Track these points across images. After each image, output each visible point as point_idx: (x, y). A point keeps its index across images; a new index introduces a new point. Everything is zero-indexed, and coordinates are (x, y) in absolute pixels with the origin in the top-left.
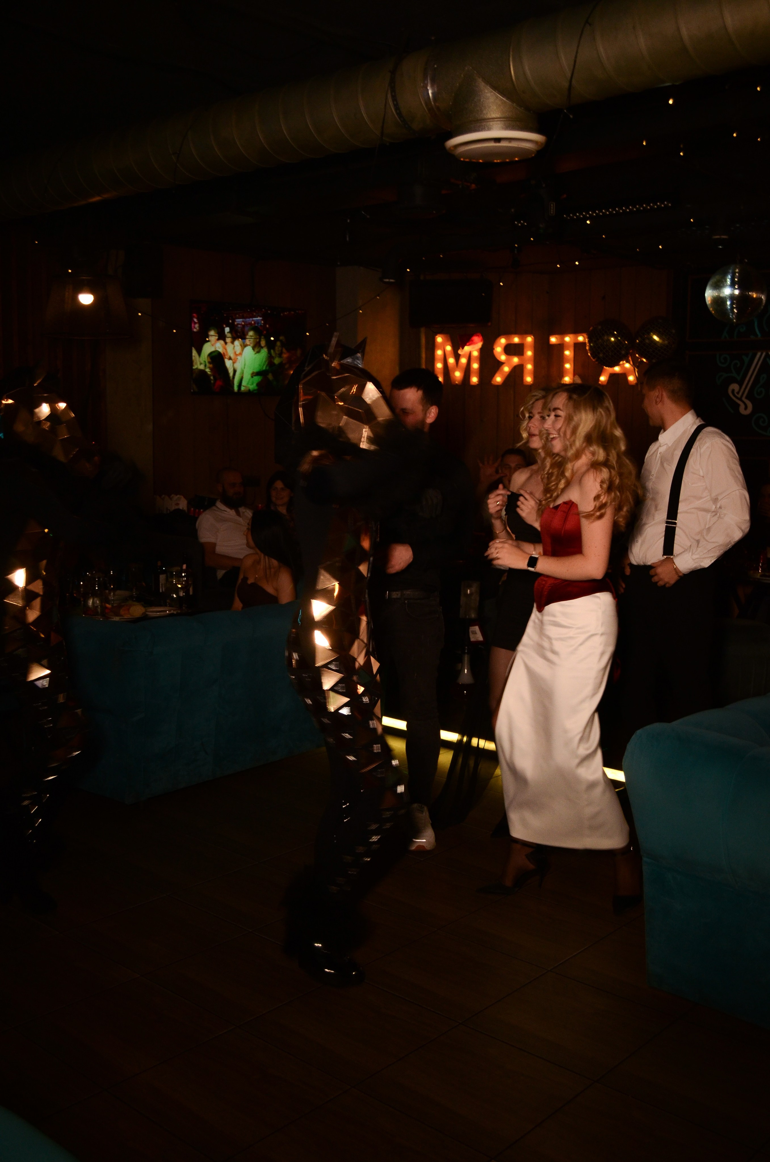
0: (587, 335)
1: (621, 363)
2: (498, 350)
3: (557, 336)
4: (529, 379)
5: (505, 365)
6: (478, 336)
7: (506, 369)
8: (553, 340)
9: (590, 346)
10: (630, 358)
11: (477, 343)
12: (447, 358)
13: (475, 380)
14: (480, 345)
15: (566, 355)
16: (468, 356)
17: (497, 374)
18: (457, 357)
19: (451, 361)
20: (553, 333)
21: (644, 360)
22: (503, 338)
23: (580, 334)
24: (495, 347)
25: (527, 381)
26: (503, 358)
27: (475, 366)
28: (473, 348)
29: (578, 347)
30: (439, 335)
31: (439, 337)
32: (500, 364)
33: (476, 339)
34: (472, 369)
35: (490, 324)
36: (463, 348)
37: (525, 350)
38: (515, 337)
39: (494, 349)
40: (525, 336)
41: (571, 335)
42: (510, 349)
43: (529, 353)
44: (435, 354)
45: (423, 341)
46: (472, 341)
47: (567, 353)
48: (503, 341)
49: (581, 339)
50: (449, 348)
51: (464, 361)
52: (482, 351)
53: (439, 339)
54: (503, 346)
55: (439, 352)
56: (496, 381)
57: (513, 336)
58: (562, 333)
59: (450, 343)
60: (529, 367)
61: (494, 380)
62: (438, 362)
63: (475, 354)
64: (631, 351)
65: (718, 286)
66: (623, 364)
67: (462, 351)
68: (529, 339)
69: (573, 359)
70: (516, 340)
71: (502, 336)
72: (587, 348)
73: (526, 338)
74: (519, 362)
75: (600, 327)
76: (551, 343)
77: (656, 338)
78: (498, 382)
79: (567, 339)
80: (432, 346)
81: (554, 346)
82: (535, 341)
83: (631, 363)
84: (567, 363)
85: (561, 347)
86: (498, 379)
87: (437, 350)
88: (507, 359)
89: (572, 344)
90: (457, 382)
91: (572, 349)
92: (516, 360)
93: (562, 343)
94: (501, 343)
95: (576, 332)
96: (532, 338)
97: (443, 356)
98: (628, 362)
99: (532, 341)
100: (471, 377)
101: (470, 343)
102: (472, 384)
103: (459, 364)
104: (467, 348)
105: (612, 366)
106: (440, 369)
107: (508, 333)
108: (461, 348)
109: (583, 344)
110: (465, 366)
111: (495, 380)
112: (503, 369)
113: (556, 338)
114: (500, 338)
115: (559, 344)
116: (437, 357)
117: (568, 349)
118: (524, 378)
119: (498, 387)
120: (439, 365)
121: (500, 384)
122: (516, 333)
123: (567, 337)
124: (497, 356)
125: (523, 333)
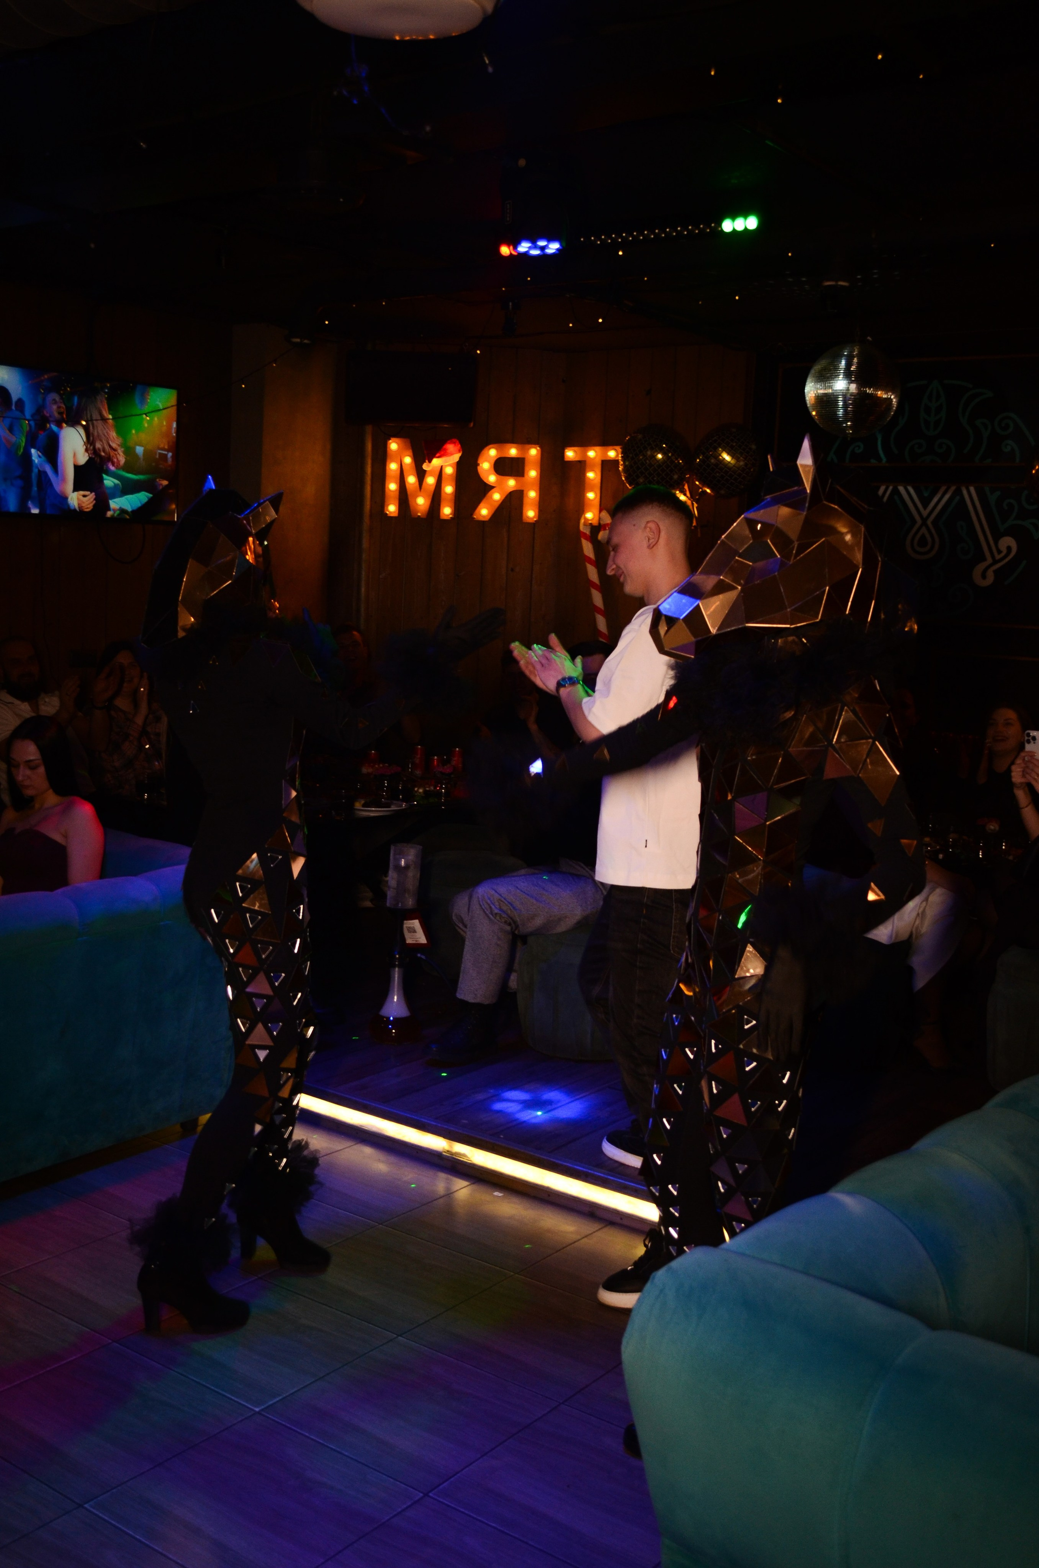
0: (621, 448)
2: (485, 466)
3: (576, 448)
4: (531, 514)
5: (494, 490)
6: (454, 443)
7: (497, 496)
8: (570, 454)
9: (626, 464)
10: (686, 487)
11: (452, 454)
12: (405, 474)
13: (447, 511)
14: (456, 457)
15: (589, 479)
16: (437, 474)
17: (482, 505)
18: (421, 475)
19: (411, 480)
20: (571, 444)
21: (708, 491)
22: (493, 448)
23: (611, 447)
24: (479, 462)
25: (528, 517)
26: (492, 479)
27: (449, 489)
28: (446, 462)
29: (607, 466)
31: (394, 441)
32: (487, 488)
33: (450, 447)
34: (443, 495)
35: (474, 425)
36: (430, 461)
37: (526, 468)
38: (511, 448)
39: (478, 465)
40: (527, 446)
41: (598, 448)
42: (503, 467)
43: (533, 474)
44: (387, 468)
45: (369, 446)
46: (446, 450)
47: (591, 475)
48: (493, 452)
49: (612, 454)
50: (408, 460)
51: (431, 480)
52: (459, 466)
53: (393, 446)
54: (493, 461)
55: (393, 466)
56: (480, 515)
57: (508, 445)
58: (584, 443)
59: (410, 452)
60: (532, 494)
61: (477, 511)
62: (392, 482)
63: (449, 470)
64: (688, 477)
65: (826, 376)
67: (428, 466)
68: (534, 452)
69: (599, 485)
70: (513, 452)
71: (492, 446)
72: (623, 468)
73: (529, 449)
74: (515, 486)
75: (640, 436)
76: (566, 459)
77: (727, 457)
78: (484, 517)
79: (591, 454)
80: (382, 457)
81: (571, 463)
82: (543, 454)
84: (590, 491)
85: (581, 465)
86: (484, 512)
87: (390, 463)
88: (497, 481)
89: (598, 461)
90: (419, 514)
91: (598, 470)
92: (512, 483)
93: (583, 460)
94: (489, 455)
95: (606, 443)
96: (537, 450)
97: (399, 472)
99: (538, 455)
100: (441, 508)
101: (442, 453)
102: (442, 517)
103: (424, 484)
104: (436, 462)
106: (393, 491)
107: (500, 440)
108: (427, 461)
109: (615, 462)
110: (433, 489)
111: (480, 512)
112: (491, 497)
113: (575, 451)
114: (488, 447)
115: (579, 461)
116: (388, 472)
117: (592, 470)
118: (524, 511)
119: (482, 523)
120: (393, 486)
121: (487, 519)
122: (513, 441)
123: (591, 450)
124: (483, 475)
125: (524, 441)
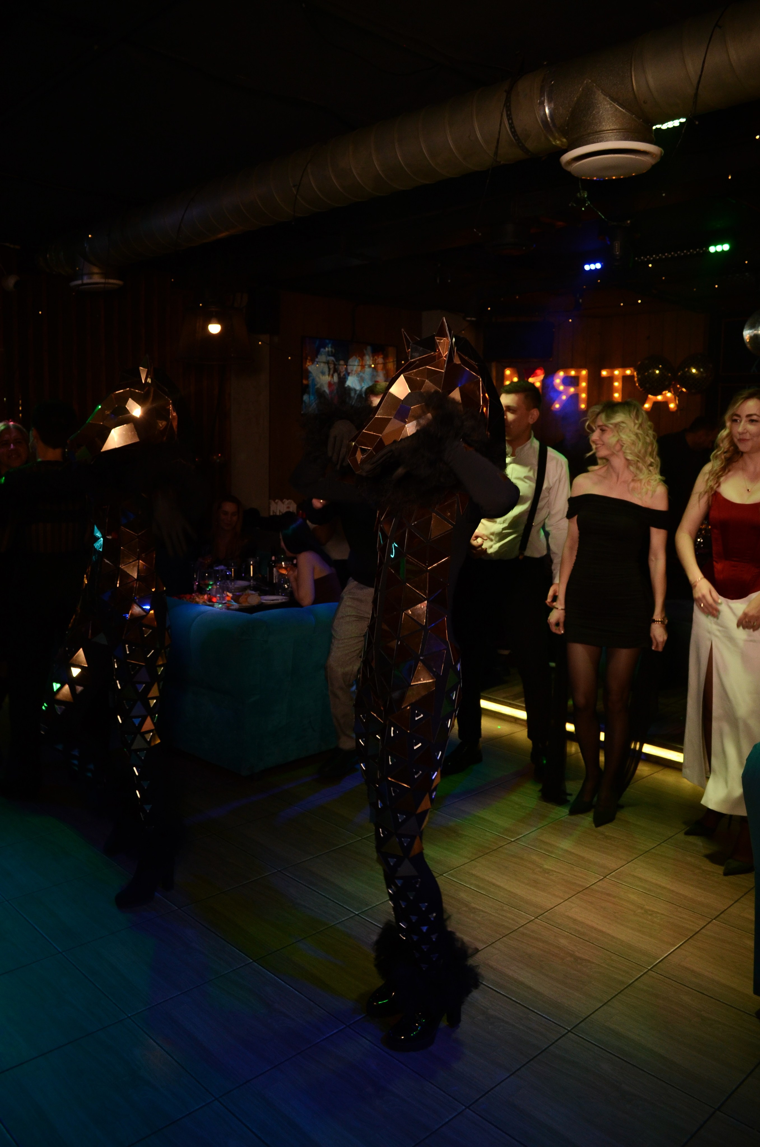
0: (634, 369)
1: (664, 392)
2: (558, 381)
4: (583, 406)
5: (563, 394)
6: (541, 369)
7: (564, 397)
8: (604, 373)
9: (638, 377)
10: (672, 389)
11: (540, 374)
14: (542, 377)
15: (615, 386)
17: (556, 402)
20: (604, 368)
21: (684, 390)
22: (562, 371)
23: (628, 369)
24: (554, 379)
25: (581, 408)
26: (561, 388)
28: (536, 380)
29: (626, 379)
30: (508, 369)
31: (508, 370)
32: (559, 393)
33: (539, 372)
35: (551, 359)
37: (580, 381)
38: (571, 371)
39: (554, 381)
41: (620, 369)
43: (584, 384)
46: (536, 373)
47: (616, 384)
48: (562, 374)
49: (628, 372)
52: (543, 381)
53: (508, 372)
54: (562, 378)
56: (555, 408)
57: (569, 370)
58: (612, 367)
59: (516, 375)
60: (584, 395)
64: (673, 383)
65: (755, 326)
66: (666, 394)
68: (584, 372)
69: (621, 389)
70: (573, 373)
71: (560, 370)
72: (636, 379)
73: (581, 371)
74: (575, 391)
75: (645, 361)
76: (602, 376)
77: (693, 371)
78: (557, 408)
79: (616, 372)
80: (501, 378)
81: (605, 378)
82: (589, 374)
83: (673, 392)
84: (616, 392)
85: (611, 379)
86: (557, 406)
88: (564, 389)
89: (621, 377)
91: (620, 381)
92: (572, 390)
93: (612, 376)
94: (559, 375)
95: (624, 366)
96: (586, 371)
98: (670, 391)
99: (586, 373)
101: (534, 375)
105: (656, 394)
107: (565, 367)
109: (631, 377)
111: (554, 406)
112: (561, 398)
113: (607, 371)
114: (559, 371)
115: (609, 377)
117: (617, 381)
118: (579, 405)
119: (556, 412)
121: (559, 410)
122: (572, 367)
123: (616, 370)
124: (556, 386)
125: (578, 367)
